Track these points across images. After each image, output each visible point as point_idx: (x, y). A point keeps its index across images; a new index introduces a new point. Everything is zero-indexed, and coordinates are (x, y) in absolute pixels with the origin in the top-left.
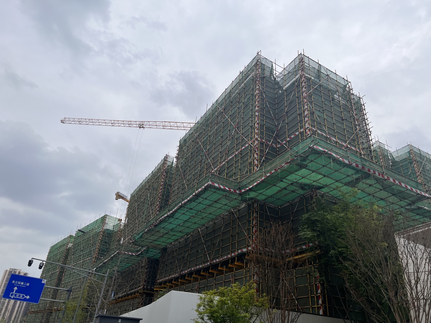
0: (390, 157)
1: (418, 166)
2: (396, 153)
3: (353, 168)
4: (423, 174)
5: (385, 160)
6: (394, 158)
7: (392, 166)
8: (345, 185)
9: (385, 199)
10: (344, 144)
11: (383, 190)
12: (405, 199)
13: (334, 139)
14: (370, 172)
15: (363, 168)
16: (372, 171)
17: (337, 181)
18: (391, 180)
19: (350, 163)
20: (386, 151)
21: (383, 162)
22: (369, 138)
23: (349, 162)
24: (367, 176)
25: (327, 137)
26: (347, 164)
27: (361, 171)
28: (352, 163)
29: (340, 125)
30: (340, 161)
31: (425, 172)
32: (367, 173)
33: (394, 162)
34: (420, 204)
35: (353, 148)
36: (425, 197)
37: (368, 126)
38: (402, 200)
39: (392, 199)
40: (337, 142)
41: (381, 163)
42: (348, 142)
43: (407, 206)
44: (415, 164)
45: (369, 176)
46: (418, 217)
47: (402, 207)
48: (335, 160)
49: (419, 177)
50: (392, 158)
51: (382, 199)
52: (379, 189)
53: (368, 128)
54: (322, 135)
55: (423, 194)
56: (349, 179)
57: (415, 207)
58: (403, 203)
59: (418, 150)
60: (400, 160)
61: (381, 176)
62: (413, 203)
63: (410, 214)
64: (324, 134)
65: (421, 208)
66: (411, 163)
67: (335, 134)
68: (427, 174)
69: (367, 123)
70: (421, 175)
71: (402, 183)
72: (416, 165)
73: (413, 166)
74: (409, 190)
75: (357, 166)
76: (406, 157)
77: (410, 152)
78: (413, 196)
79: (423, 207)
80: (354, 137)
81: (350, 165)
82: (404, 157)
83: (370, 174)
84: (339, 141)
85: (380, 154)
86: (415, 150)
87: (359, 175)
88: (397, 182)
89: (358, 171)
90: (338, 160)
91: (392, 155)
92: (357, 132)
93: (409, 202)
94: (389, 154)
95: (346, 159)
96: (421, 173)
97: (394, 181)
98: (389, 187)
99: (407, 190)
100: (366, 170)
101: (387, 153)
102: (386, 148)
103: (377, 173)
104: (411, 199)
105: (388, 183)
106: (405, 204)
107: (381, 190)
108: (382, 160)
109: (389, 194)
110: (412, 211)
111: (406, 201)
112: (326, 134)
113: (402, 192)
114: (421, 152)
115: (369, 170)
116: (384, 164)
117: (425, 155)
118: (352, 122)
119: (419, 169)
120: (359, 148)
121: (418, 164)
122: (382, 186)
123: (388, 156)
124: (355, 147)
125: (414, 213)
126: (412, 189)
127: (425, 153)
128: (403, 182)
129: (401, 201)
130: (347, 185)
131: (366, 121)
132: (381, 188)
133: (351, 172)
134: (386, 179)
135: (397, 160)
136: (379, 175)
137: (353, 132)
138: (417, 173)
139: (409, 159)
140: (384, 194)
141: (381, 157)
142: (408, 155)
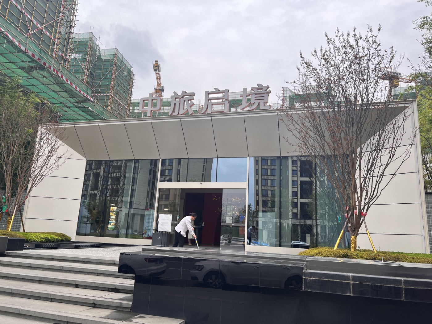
0: (97, 53)
1: (116, 70)
2: (104, 51)
3: (29, 57)
4: (117, 78)
5: (91, 54)
6: (100, 55)
7: (96, 61)
8: (19, 68)
9: (57, 92)
10: (39, 26)
11: (56, 84)
12: (74, 97)
13: (29, 17)
14: (45, 65)
15: (39, 59)
16: (47, 65)
17: (10, 62)
18: (64, 78)
19: (27, 51)
20: (96, 46)
21: (89, 55)
22: (71, 29)
23: (26, 49)
24: (42, 68)
25: (22, 12)
26: (23, 51)
27: (36, 61)
28: (29, 51)
29: (42, 5)
30: (15, 46)
31: (119, 77)
32: (41, 65)
33: (100, 59)
34: (85, 104)
35: (48, 34)
36: (89, 100)
37: (75, 17)
38: (72, 98)
39: (64, 94)
40: (31, 21)
41: (88, 55)
42: (44, 25)
43: (75, 103)
44: (114, 67)
45: (44, 69)
46: (83, 114)
47: (71, 103)
48: (9, 42)
49: (113, 80)
50: (99, 54)
51: (54, 91)
52: (53, 83)
53: (74, 20)
54: (17, 7)
55: (89, 97)
56: (23, 64)
57: (81, 105)
58: (72, 100)
59: (122, 56)
60: (104, 59)
61: (55, 72)
62: (79, 102)
63: (77, 110)
64: (19, 7)
65: (86, 107)
66: (112, 65)
67: (33, 12)
68: (120, 79)
69: (75, 15)
70: (115, 78)
71: (73, 84)
72: (114, 69)
73: (112, 68)
74: (78, 91)
75: (33, 55)
76: (109, 59)
77: (114, 56)
78: (80, 97)
79: (87, 107)
80: (53, 23)
81: (26, 53)
82: (108, 58)
83: (45, 67)
84: (34, 21)
85: (90, 46)
86: (119, 55)
87: (34, 65)
88: (69, 82)
89: (33, 61)
90: (14, 44)
91: (100, 51)
92: (58, 20)
93: (77, 100)
94: (97, 50)
95: (24, 46)
96: (116, 76)
97: (67, 80)
98: (60, 84)
99: (76, 91)
100: (42, 63)
101: (97, 48)
102: (97, 43)
103: (52, 68)
104: (79, 99)
105: (61, 80)
106: (74, 101)
107: (54, 84)
108: (89, 53)
109: (61, 89)
110: (78, 107)
111: (75, 98)
112: (22, 7)
113: (72, 91)
114: (124, 59)
115: (45, 64)
116: (89, 57)
117: (125, 62)
118: (56, 7)
119: (116, 73)
120: (55, 37)
121: (116, 68)
122: (55, 81)
123: (96, 51)
124: (51, 33)
125: (81, 110)
126: (81, 91)
127: (126, 61)
128: (75, 83)
129: (70, 98)
130: (22, 70)
131: (75, 11)
132: (54, 82)
133: (25, 59)
134: (60, 77)
135: (102, 57)
136: (54, 70)
137: (55, 18)
138: (113, 76)
139: (111, 62)
140: (56, 88)
141: (89, 50)
142: (112, 57)
